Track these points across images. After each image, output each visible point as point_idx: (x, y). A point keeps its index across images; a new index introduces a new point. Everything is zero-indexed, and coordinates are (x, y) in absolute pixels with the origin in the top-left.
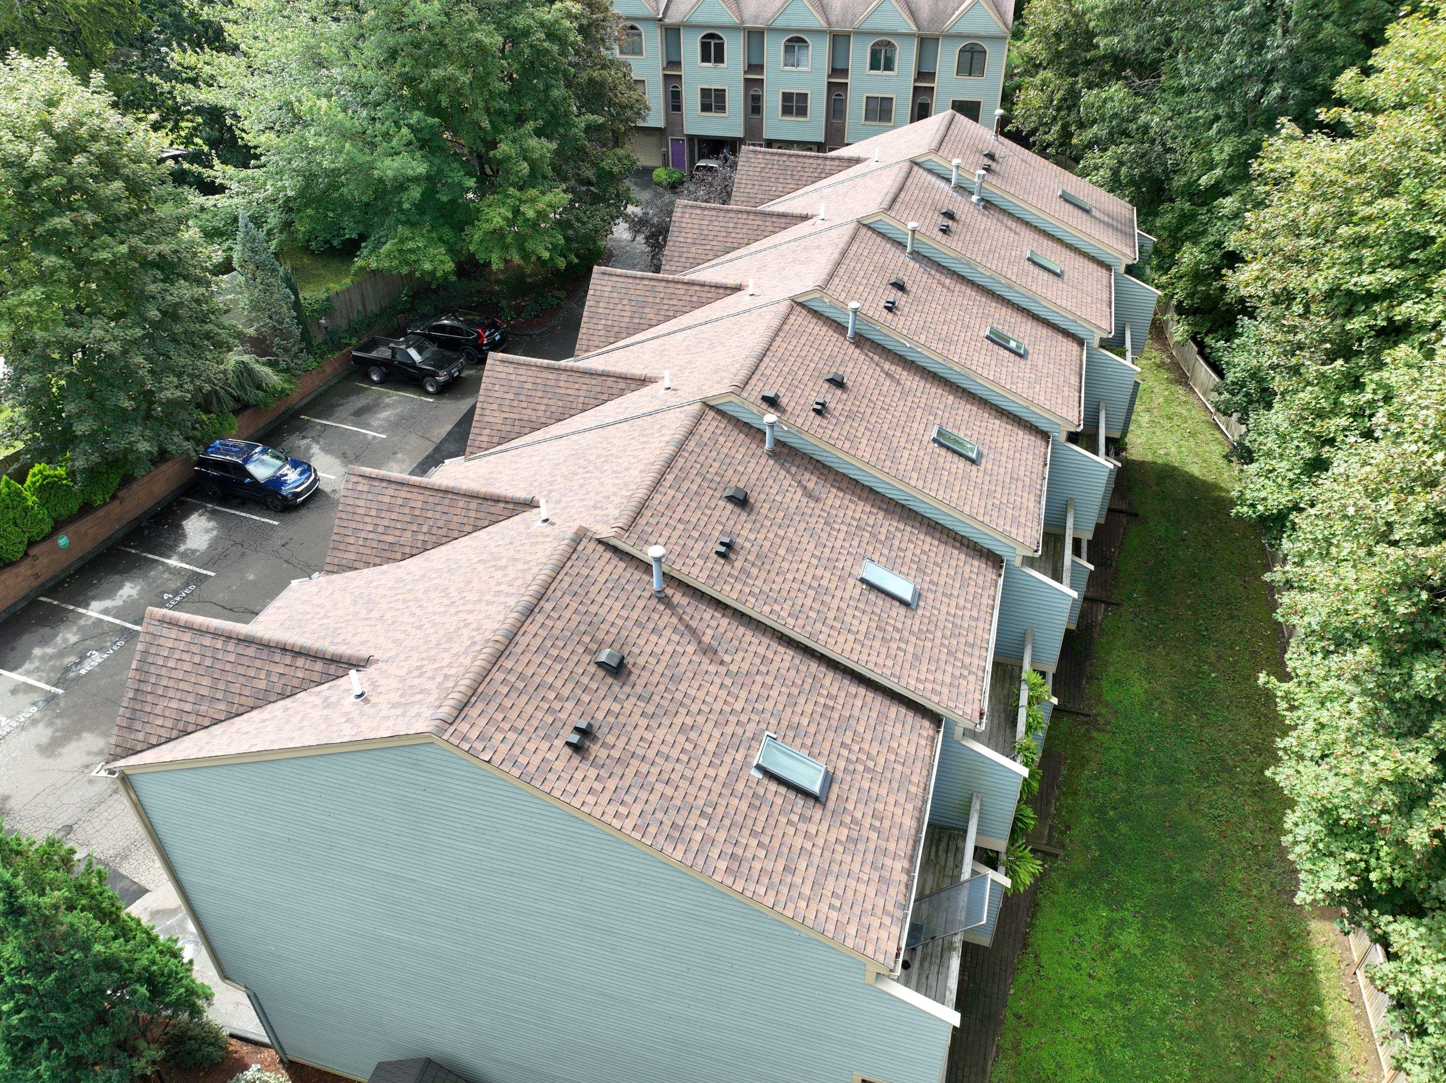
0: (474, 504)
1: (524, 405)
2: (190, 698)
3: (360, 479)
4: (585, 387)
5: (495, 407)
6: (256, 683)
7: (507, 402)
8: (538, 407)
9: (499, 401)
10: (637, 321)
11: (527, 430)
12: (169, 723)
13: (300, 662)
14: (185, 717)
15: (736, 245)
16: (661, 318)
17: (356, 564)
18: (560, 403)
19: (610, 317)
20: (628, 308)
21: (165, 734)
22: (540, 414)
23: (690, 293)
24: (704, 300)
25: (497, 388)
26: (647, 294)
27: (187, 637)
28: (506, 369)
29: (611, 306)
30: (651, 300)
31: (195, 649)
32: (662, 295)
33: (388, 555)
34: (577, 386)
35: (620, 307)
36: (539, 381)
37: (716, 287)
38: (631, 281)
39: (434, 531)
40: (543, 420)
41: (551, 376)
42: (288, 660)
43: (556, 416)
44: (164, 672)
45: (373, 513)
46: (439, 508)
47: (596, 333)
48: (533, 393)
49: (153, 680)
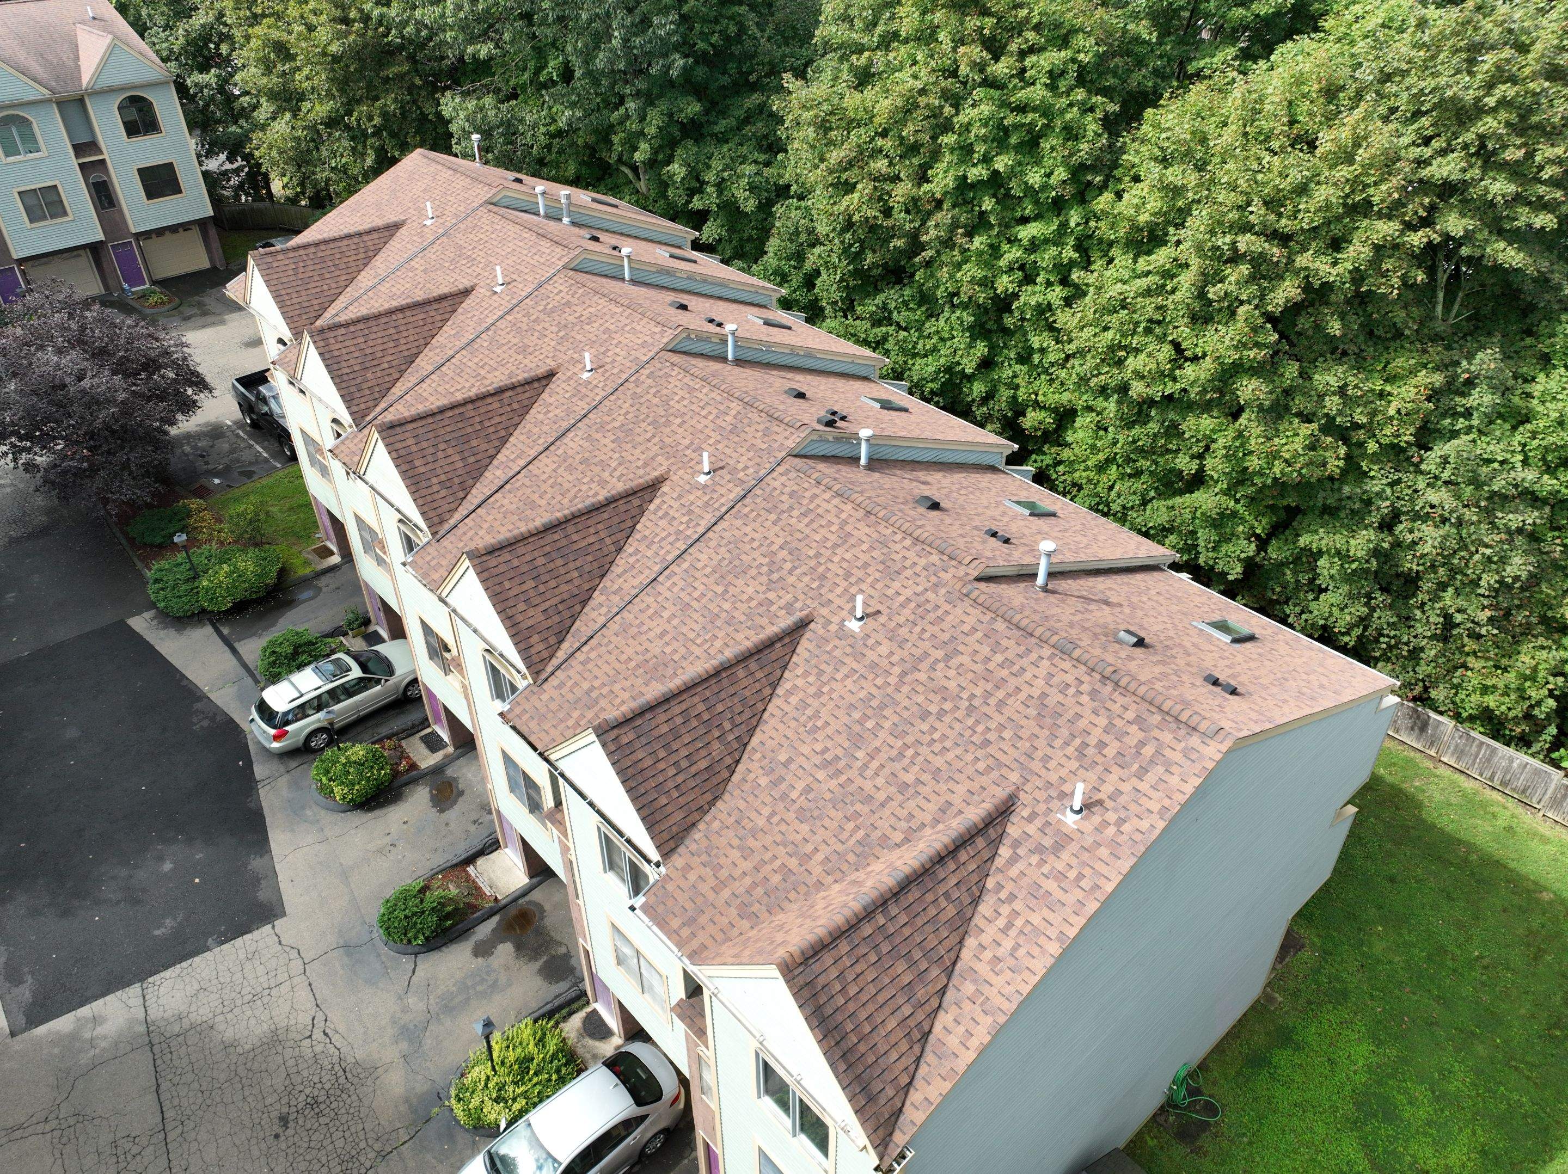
1: (553, 584)
4: (600, 526)
5: (522, 607)
6: (943, 917)
7: (532, 593)
8: (568, 577)
9: (522, 598)
10: (472, 460)
11: (578, 608)
12: (904, 1046)
13: (963, 856)
14: (912, 1023)
16: (497, 443)
17: (690, 820)
18: (590, 558)
19: (439, 471)
20: (450, 451)
21: (908, 1060)
22: (576, 582)
23: (506, 402)
24: (526, 403)
25: (507, 585)
26: (460, 425)
27: (844, 947)
28: (501, 559)
29: (430, 459)
30: (469, 430)
31: (863, 950)
32: (478, 419)
33: (715, 781)
34: (592, 530)
35: (441, 455)
36: (548, 549)
37: (529, 382)
38: (430, 420)
39: (738, 720)
40: (586, 586)
41: (556, 537)
42: (952, 866)
43: (597, 572)
44: (851, 1007)
45: (662, 754)
46: (723, 695)
47: (436, 496)
48: (552, 566)
49: (850, 1027)
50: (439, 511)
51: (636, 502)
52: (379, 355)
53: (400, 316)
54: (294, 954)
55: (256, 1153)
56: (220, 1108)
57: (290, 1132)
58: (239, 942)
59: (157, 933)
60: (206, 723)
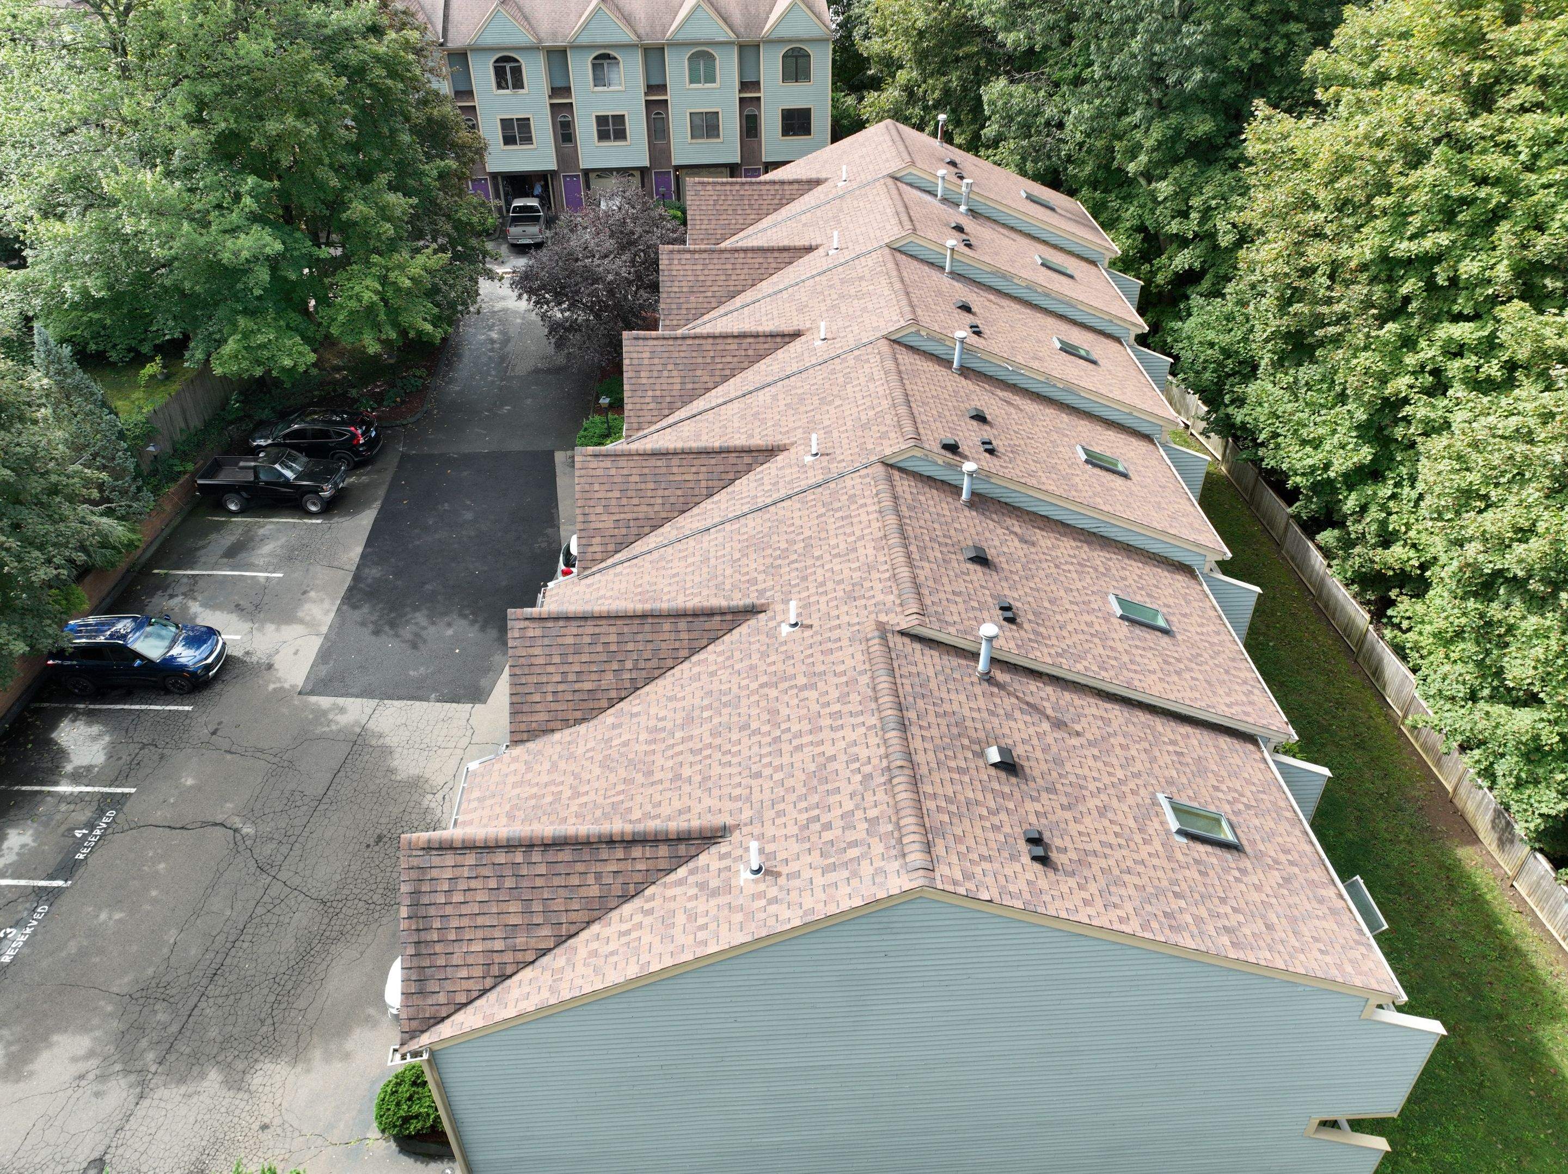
0: (682, 625)
1: (635, 501)
2: (497, 933)
3: (527, 623)
4: (703, 469)
5: (599, 509)
6: (583, 892)
7: (614, 502)
8: (652, 501)
9: (603, 502)
10: (690, 386)
11: (647, 530)
12: (478, 972)
13: (637, 852)
14: (497, 958)
15: (740, 288)
16: (718, 379)
17: (552, 725)
18: (679, 492)
19: (658, 387)
20: (675, 373)
21: (476, 986)
22: (657, 508)
23: (744, 346)
24: (761, 352)
25: (596, 487)
26: (694, 354)
27: (470, 859)
28: (602, 465)
29: (655, 374)
30: (700, 360)
31: (486, 871)
32: (712, 354)
33: (591, 705)
34: (694, 469)
35: (665, 374)
36: (646, 471)
37: (772, 336)
38: (671, 342)
39: (642, 664)
40: (664, 515)
41: (659, 463)
42: (620, 853)
43: (679, 507)
44: (449, 910)
45: (556, 660)
46: (639, 637)
47: (644, 407)
48: (643, 486)
49: (437, 924)
50: (641, 420)
51: (747, 460)
52: (709, 283)
53: (742, 255)
54: (469, 733)
55: (350, 849)
56: (356, 807)
57: (377, 848)
58: (447, 706)
59: (411, 673)
60: (544, 545)
